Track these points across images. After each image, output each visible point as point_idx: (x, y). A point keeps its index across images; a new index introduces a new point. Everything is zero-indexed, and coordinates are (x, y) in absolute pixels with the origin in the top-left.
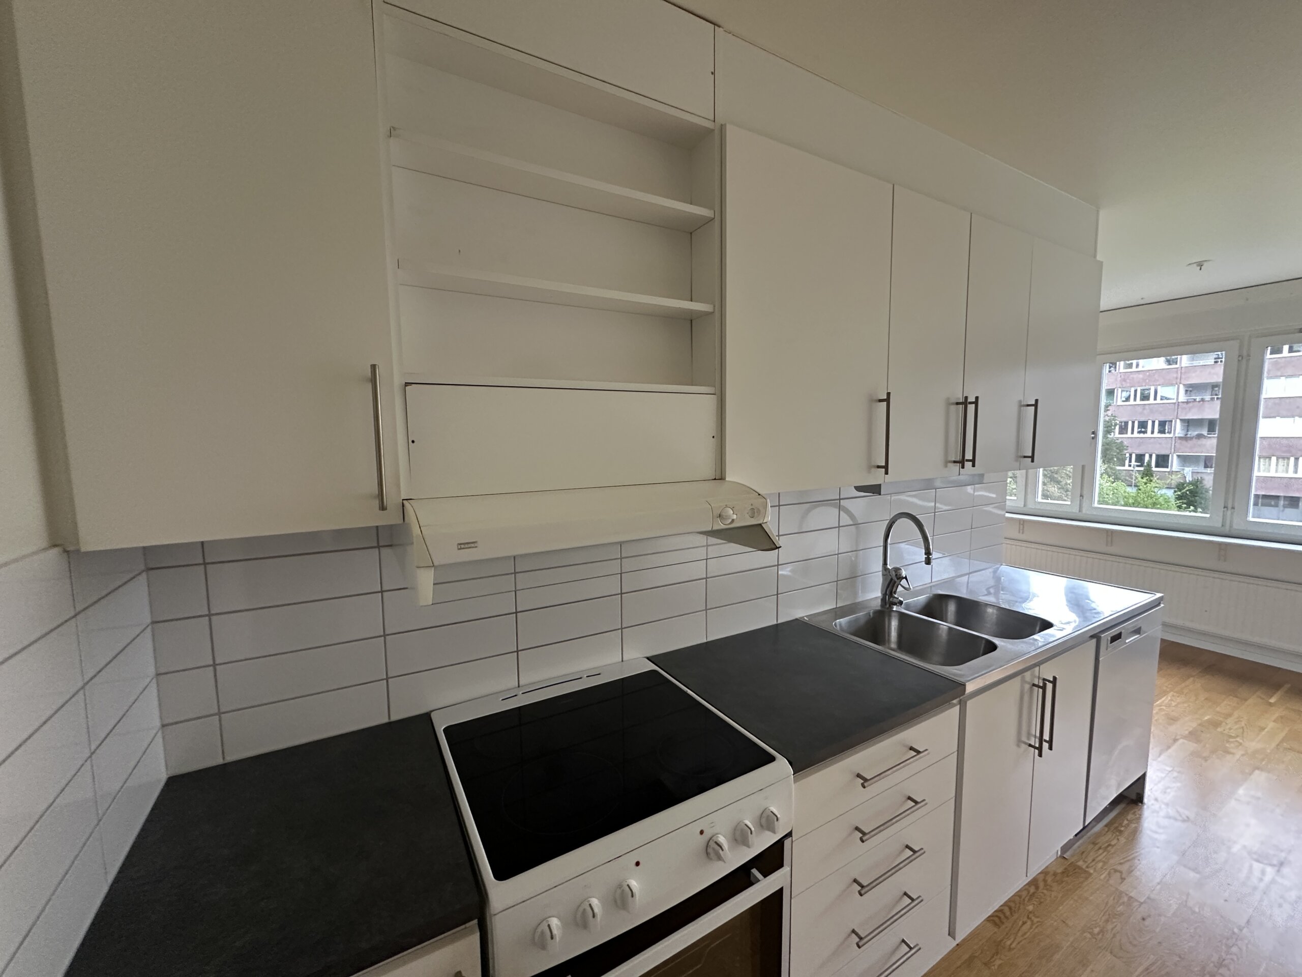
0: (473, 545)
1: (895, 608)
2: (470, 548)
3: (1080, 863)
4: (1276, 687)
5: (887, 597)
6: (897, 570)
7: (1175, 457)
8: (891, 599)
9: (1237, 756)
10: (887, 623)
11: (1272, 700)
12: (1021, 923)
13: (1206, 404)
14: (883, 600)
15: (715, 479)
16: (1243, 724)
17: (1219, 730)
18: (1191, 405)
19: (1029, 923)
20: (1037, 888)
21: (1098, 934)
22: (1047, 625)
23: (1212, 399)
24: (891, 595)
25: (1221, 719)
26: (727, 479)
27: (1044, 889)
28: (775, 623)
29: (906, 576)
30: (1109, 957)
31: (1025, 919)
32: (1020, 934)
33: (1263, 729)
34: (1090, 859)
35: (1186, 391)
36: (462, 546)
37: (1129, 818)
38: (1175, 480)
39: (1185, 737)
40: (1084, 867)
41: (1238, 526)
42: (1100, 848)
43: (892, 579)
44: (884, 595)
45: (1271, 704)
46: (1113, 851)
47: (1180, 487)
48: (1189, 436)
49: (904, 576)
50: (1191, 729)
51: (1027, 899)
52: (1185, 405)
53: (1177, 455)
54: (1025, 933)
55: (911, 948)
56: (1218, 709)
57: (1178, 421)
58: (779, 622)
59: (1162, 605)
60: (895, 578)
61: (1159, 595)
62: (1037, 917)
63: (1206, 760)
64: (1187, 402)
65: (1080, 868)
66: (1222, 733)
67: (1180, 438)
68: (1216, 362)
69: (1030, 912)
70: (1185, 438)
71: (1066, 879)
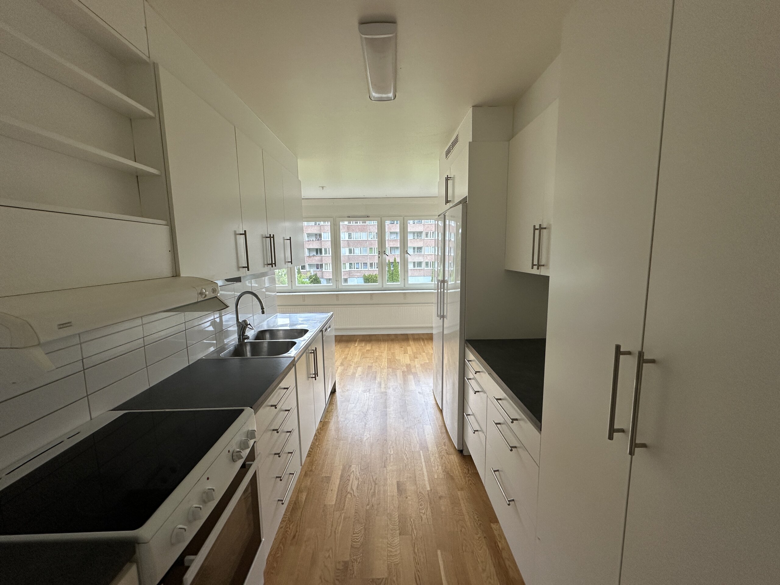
0: (69, 325)
1: (246, 341)
2: (67, 327)
3: (326, 420)
4: (356, 341)
5: (241, 336)
6: (245, 321)
7: (307, 265)
8: (244, 337)
9: (353, 366)
10: (245, 350)
11: (356, 345)
12: (316, 450)
13: (314, 242)
14: (239, 339)
15: (173, 276)
16: (352, 355)
17: (347, 359)
18: (309, 242)
19: (318, 448)
20: (317, 436)
21: (337, 437)
22: (306, 331)
23: (316, 240)
24: (243, 335)
25: (347, 356)
26: (181, 276)
27: (319, 435)
28: (188, 365)
29: (250, 324)
30: (342, 441)
31: (317, 448)
32: (317, 454)
33: (356, 355)
34: (328, 418)
35: (307, 236)
36: (62, 326)
37: (334, 398)
38: (309, 274)
39: (340, 366)
40: (327, 421)
41: (340, 287)
42: (330, 412)
43: (243, 326)
44: (239, 336)
45: (356, 347)
46: (333, 410)
47: (310, 277)
48: (310, 255)
49: (249, 324)
50: (341, 362)
51: (315, 442)
52: (308, 242)
53: (308, 264)
54: (319, 452)
55: (294, 474)
56: (345, 353)
57: (306, 249)
58: (190, 364)
59: (333, 316)
60: (245, 325)
61: (332, 313)
62: (320, 445)
63: (347, 370)
64: (308, 241)
65: (327, 422)
66: (348, 360)
67: (308, 256)
68: (315, 225)
69: (318, 445)
70: (309, 257)
71: (324, 427)
